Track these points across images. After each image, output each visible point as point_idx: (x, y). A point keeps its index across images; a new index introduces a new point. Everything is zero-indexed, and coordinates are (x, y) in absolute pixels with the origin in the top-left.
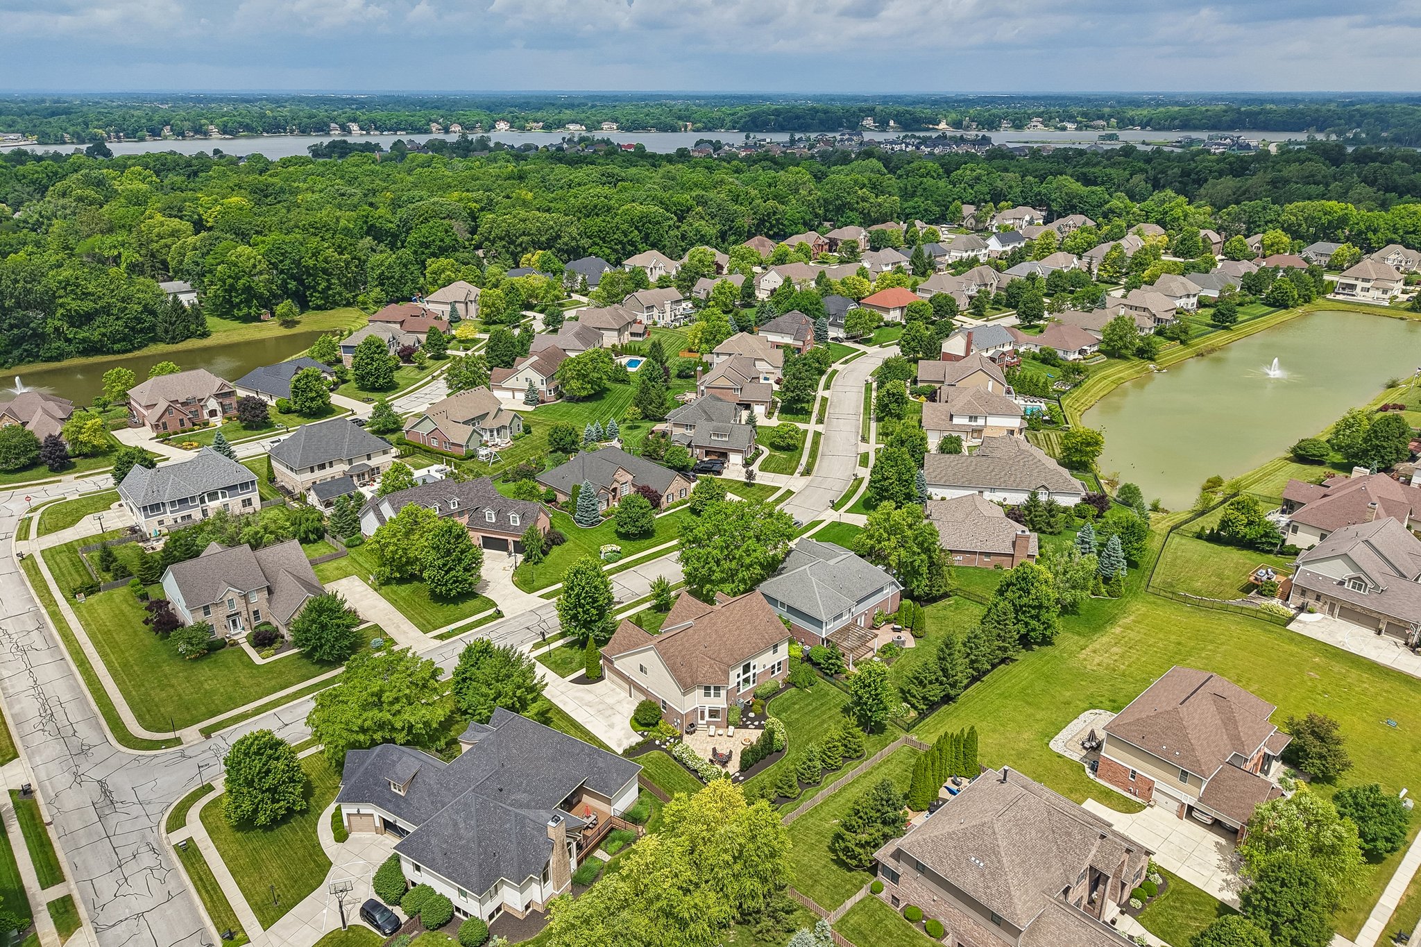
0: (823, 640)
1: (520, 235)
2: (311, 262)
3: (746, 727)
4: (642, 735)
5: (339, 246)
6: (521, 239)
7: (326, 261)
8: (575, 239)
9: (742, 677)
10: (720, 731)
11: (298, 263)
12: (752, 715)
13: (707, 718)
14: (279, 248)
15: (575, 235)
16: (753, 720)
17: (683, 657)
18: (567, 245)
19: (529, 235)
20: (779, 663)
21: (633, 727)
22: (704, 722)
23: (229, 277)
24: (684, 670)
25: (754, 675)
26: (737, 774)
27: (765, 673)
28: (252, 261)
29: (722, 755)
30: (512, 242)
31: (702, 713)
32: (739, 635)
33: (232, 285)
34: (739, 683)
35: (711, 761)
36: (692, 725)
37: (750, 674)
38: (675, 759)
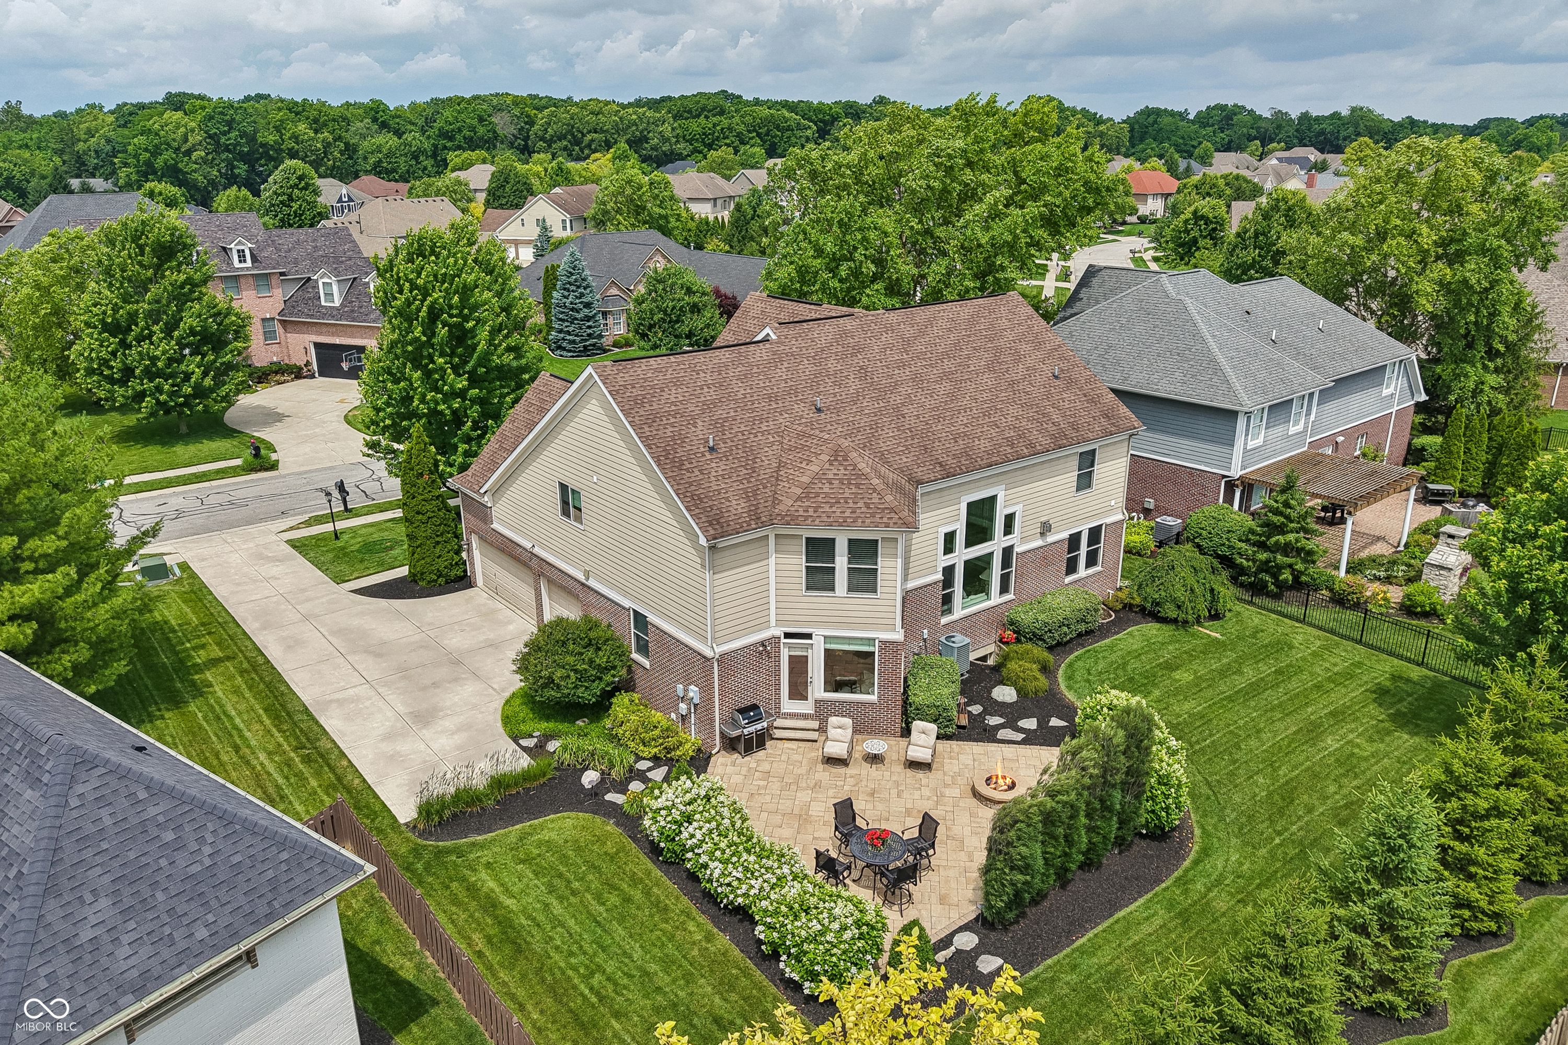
0: (1231, 486)
1: (589, 132)
2: (271, 138)
3: (988, 735)
4: (536, 751)
5: (316, 121)
6: (589, 137)
7: (295, 137)
8: (668, 140)
9: (963, 554)
10: (875, 745)
11: (252, 139)
12: (1005, 694)
13: (817, 689)
14: (222, 113)
15: (668, 134)
16: (1012, 713)
17: (719, 426)
18: (656, 150)
19: (602, 131)
20: (1095, 534)
21: (507, 720)
22: (806, 707)
23: (146, 150)
24: (717, 467)
25: (1007, 552)
26: (966, 941)
27: (1042, 556)
28: (183, 130)
29: (879, 838)
30: (577, 142)
31: (799, 666)
32: (952, 396)
33: (148, 164)
34: (949, 571)
35: (826, 864)
36: (750, 711)
37: (995, 546)
38: (654, 850)
